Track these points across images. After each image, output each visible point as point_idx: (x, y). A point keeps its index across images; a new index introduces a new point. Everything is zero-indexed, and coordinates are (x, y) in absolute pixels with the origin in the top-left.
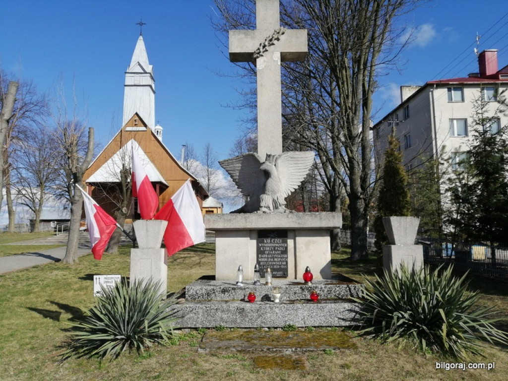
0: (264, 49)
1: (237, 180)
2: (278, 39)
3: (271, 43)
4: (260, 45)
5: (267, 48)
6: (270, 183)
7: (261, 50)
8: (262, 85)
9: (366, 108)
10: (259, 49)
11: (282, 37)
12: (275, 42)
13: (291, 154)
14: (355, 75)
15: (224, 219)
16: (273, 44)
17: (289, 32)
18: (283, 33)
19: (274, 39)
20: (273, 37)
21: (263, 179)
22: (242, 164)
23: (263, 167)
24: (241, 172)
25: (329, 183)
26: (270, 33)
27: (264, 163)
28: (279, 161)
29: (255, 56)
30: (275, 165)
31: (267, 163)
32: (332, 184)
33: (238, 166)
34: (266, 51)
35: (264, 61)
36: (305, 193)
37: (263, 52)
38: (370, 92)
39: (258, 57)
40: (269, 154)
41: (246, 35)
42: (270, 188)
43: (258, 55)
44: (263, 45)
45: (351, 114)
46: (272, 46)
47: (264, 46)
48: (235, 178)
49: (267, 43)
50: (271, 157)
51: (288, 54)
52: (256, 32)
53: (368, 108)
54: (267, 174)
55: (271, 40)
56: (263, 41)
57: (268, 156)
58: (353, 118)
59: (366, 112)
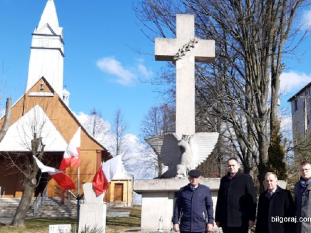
0: (182, 54)
1: (159, 154)
2: (193, 47)
3: (187, 49)
4: (179, 50)
5: (184, 53)
6: (185, 156)
7: (180, 54)
8: (180, 81)
9: (275, 87)
10: (178, 54)
11: (196, 46)
12: (191, 49)
13: (200, 134)
14: (264, 59)
15: (149, 183)
16: (189, 50)
17: (201, 41)
18: (197, 42)
19: (189, 47)
20: (189, 45)
21: (180, 152)
22: (164, 141)
23: (180, 144)
24: (163, 147)
25: (243, 155)
26: (186, 42)
27: (180, 141)
28: (192, 140)
29: (175, 58)
30: (189, 143)
31: (183, 141)
32: (246, 156)
33: (161, 142)
34: (184, 55)
35: (182, 63)
36: (221, 165)
37: (182, 56)
38: (278, 73)
39: (177, 60)
40: (184, 134)
41: (168, 42)
42: (184, 160)
43: (177, 58)
44: (181, 50)
45: (260, 93)
46: (188, 52)
47: (182, 52)
48: (158, 151)
49: (184, 50)
50: (186, 137)
51: (200, 58)
52: (177, 40)
53: (276, 87)
54: (182, 149)
55: (187, 47)
56: (181, 48)
57: (184, 136)
58: (261, 97)
59: (274, 91)
